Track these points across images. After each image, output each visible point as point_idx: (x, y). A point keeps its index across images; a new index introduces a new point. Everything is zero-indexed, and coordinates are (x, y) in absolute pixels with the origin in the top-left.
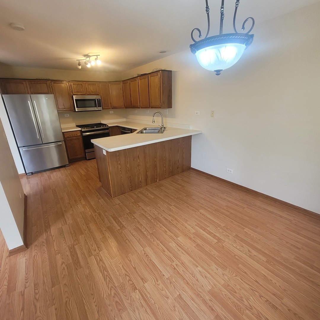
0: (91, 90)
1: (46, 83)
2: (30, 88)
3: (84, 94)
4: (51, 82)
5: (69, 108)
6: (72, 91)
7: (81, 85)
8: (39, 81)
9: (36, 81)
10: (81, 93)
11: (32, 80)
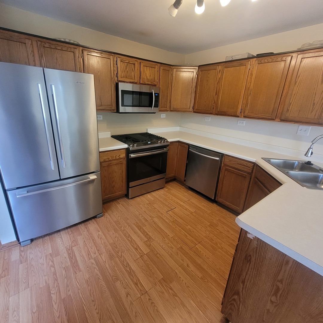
0: (147, 77)
1: (72, 50)
2: (41, 56)
3: (136, 81)
4: (82, 50)
5: (108, 106)
6: (117, 74)
7: (133, 65)
8: (59, 43)
9: (55, 43)
10: (131, 81)
11: (45, 40)
